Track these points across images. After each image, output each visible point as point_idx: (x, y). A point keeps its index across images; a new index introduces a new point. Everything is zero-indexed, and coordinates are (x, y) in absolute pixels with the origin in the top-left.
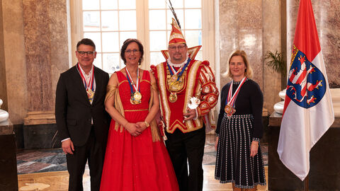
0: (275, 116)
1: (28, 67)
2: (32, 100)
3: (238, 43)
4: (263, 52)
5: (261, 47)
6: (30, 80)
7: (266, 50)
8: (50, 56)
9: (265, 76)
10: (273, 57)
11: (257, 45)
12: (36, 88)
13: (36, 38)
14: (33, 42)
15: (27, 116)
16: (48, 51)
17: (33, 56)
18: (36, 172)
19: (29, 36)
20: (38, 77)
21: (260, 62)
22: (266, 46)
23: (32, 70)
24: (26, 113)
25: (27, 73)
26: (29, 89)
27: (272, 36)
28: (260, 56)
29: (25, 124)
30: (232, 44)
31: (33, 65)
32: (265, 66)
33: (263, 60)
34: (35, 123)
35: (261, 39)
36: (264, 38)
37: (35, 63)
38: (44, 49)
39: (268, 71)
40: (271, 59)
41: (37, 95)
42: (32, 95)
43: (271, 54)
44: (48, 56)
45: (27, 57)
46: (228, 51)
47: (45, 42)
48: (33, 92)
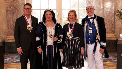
0: (120, 40)
1: (7, 16)
2: (9, 30)
3: (103, 5)
4: (115, 10)
5: (114, 7)
6: (8, 22)
7: (116, 9)
8: (17, 11)
9: (115, 21)
10: (120, 12)
11: (112, 7)
12: (11, 25)
13: (11, 2)
14: (9, 4)
15: (7, 38)
16: (16, 8)
17: (9, 10)
18: (11, 63)
19: (8, 2)
20: (12, 20)
21: (113, 15)
22: (116, 7)
23: (9, 17)
24: (6, 36)
25: (7, 18)
26: (8, 25)
27: (119, 2)
28: (113, 12)
29: (6, 42)
30: (100, 6)
31: (9, 15)
32: (116, 16)
33: (115, 13)
34: (10, 41)
35: (114, 4)
36: (116, 3)
37: (10, 14)
38: (15, 8)
39: (117, 19)
40: (118, 13)
41: (11, 28)
42: (9, 28)
43: (119, 11)
44: (16, 11)
45: (7, 11)
46: (98, 9)
47: (15, 4)
48: (9, 27)
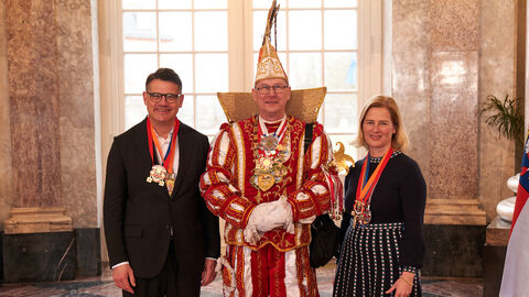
0: (499, 226)
1: (14, 121)
2: (21, 184)
3: (430, 78)
4: (479, 97)
5: (475, 86)
6: (17, 146)
7: (484, 98)
8: (58, 99)
9: (482, 145)
10: (500, 107)
11: (467, 84)
12: (30, 162)
13: (31, 64)
14: (24, 71)
15: (11, 216)
16: (53, 90)
17: (23, 98)
19: (16, 60)
20: (33, 140)
21: (472, 118)
22: (485, 85)
23: (23, 126)
24: (7, 210)
25: (12, 132)
26: (15, 163)
27: (499, 65)
28: (472, 105)
29: (6, 232)
30: (417, 81)
31: (23, 116)
32: (483, 124)
33: (479, 113)
34: (26, 230)
35: (475, 70)
36: (483, 70)
37: (27, 112)
38: (46, 86)
39: (488, 135)
40: (495, 112)
41: (30, 175)
42: (20, 174)
43: (496, 101)
44: (54, 100)
45: (13, 100)
46: (408, 94)
47: (47, 71)
48: (23, 170)
